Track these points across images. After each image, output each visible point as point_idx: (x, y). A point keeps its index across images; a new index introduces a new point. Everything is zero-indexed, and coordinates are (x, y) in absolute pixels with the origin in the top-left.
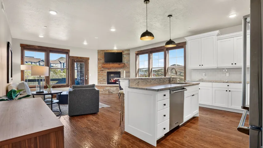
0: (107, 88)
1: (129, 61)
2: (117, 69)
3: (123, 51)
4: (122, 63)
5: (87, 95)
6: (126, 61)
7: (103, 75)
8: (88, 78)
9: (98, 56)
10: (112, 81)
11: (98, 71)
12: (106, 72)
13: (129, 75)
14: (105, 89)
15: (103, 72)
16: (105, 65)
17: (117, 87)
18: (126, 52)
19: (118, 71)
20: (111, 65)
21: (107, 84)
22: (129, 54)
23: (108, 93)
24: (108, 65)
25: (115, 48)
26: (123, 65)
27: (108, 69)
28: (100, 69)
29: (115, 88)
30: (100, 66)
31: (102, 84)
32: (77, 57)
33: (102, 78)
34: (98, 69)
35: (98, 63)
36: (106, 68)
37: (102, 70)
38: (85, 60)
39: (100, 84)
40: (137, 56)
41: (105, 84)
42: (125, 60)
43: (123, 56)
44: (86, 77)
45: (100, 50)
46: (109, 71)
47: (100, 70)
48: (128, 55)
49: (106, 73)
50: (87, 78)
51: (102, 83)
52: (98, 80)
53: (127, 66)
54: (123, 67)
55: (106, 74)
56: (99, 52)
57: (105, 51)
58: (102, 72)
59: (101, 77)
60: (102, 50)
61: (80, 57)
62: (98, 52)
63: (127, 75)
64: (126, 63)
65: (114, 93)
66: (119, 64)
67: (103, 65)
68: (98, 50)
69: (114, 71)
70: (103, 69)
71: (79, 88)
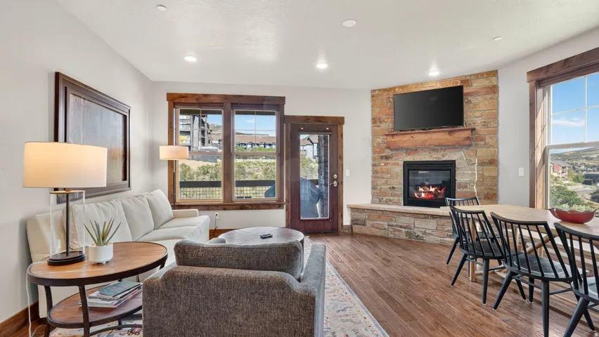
0: (404, 221)
1: (495, 117)
2: (442, 152)
3: (467, 81)
4: (461, 128)
5: (240, 319)
6: (479, 121)
7: (388, 172)
8: (340, 183)
9: (373, 111)
10: (423, 195)
11: (374, 159)
12: (402, 163)
13: (494, 174)
14: (395, 224)
15: (390, 161)
16: (396, 139)
17: (443, 221)
18: (477, 85)
19: (444, 159)
20: (420, 137)
21: (405, 205)
22: (494, 89)
23: (405, 237)
24: (407, 137)
25: (434, 75)
26: (467, 134)
27: (409, 151)
28: (379, 152)
29: (432, 224)
30: (379, 144)
31: (387, 202)
32: (307, 117)
33: (386, 183)
34: (374, 152)
35: (374, 134)
36: (401, 149)
37: (387, 158)
38: (328, 126)
39: (380, 202)
40: (540, 91)
41: (398, 204)
42: (477, 114)
43: (465, 101)
44: (334, 180)
45: (380, 90)
46: (409, 158)
47: (382, 154)
48: (487, 93)
49: (398, 164)
50: (338, 184)
51: (385, 199)
52: (374, 188)
53: (483, 140)
54: (468, 142)
55: (399, 170)
56: (375, 95)
57: (397, 91)
58: (386, 164)
59: (384, 181)
60: (385, 90)
61: (316, 117)
62: (373, 96)
63: (486, 174)
64: (477, 128)
65: (427, 239)
66: (450, 132)
67: (390, 139)
68: (373, 91)
69: (431, 159)
70: (388, 152)
71: (203, 265)
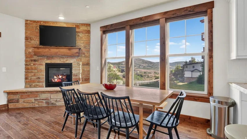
0: (44, 96)
1: (89, 44)
2: (66, 59)
4: (74, 47)
6: (82, 45)
7: (35, 69)
9: (26, 32)
10: (56, 80)
11: (26, 61)
12: (44, 64)
13: (88, 69)
14: (38, 98)
15: (36, 63)
16: (40, 50)
18: (82, 29)
19: (67, 62)
21: (46, 87)
22: (89, 32)
23: (45, 105)
24: (47, 50)
26: (77, 50)
27: (48, 57)
28: (29, 58)
29: (60, 96)
30: (30, 53)
31: (35, 87)
33: (34, 75)
34: (26, 57)
35: (27, 47)
36: (43, 56)
37: (35, 61)
39: (31, 86)
40: (104, 35)
41: (42, 87)
43: (77, 35)
45: (31, 21)
46: (49, 62)
48: (86, 33)
51: (34, 84)
52: (26, 79)
53: (84, 54)
54: (77, 55)
55: (43, 68)
56: (28, 24)
57: (42, 24)
58: (34, 64)
59: (33, 74)
60: (34, 22)
62: (26, 24)
63: (85, 69)
64: (82, 48)
65: (57, 104)
66: (69, 49)
67: (36, 50)
68: (27, 21)
69: (60, 62)
70: (35, 58)
